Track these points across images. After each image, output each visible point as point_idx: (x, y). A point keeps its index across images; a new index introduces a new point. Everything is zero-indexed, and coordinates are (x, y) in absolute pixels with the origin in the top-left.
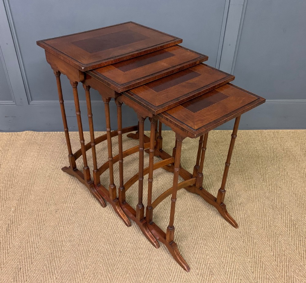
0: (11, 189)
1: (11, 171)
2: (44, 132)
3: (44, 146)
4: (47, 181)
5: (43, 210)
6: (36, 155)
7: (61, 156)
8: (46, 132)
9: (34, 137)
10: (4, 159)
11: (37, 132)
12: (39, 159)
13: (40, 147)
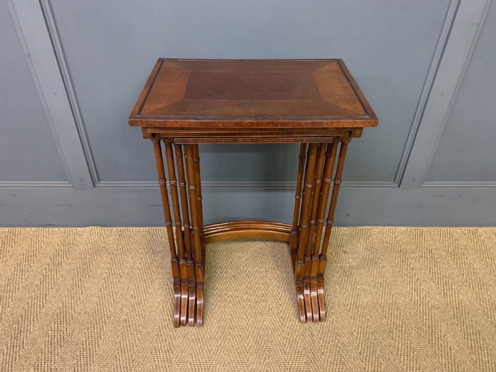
0: (59, 348)
1: (61, 309)
2: (119, 228)
3: (118, 256)
4: (123, 330)
6: (105, 275)
7: (145, 276)
8: (122, 228)
9: (104, 238)
10: (53, 282)
11: (107, 228)
12: (109, 283)
13: (111, 259)
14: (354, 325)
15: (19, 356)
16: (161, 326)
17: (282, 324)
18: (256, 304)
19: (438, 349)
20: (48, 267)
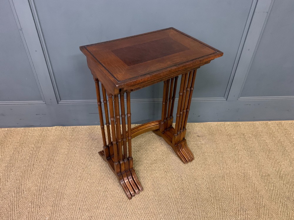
0: (44, 192)
1: (43, 171)
2: (72, 127)
3: (73, 142)
4: (79, 181)
5: (76, 218)
6: (66, 153)
7: (89, 153)
8: (74, 127)
9: (64, 132)
10: (37, 157)
11: (65, 127)
12: (69, 157)
13: (69, 143)
14: (204, 174)
15: (22, 197)
16: (100, 179)
17: (166, 175)
18: (151, 165)
19: (248, 184)
20: (33, 149)
